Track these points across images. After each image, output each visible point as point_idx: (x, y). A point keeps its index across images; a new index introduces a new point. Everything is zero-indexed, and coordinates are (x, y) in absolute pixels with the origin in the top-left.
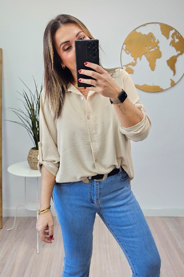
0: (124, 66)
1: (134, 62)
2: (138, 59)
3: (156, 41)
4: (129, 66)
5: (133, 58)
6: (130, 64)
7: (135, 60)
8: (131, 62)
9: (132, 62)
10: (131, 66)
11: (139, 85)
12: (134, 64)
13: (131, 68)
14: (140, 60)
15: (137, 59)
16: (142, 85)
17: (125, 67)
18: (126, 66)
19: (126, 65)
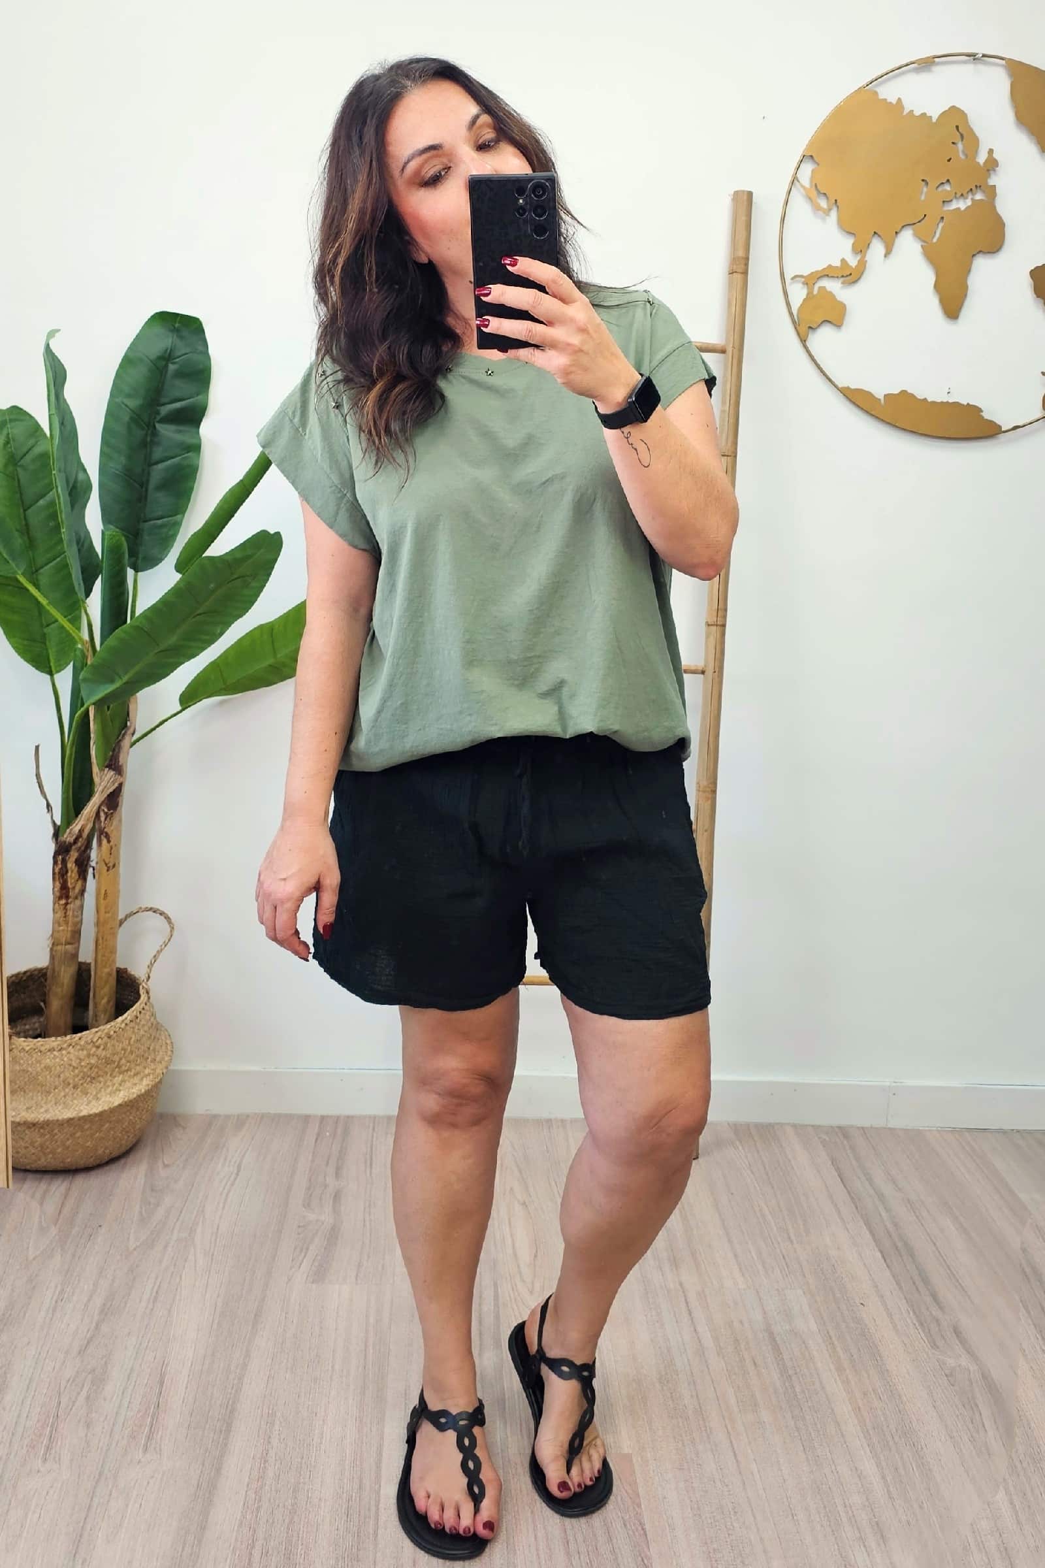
0: (792, 279)
1: (853, 262)
2: (877, 247)
3: (982, 158)
4: (826, 283)
5: (849, 239)
6: (827, 273)
7: (861, 249)
8: (837, 264)
9: (843, 261)
10: (833, 286)
11: (869, 394)
12: (851, 276)
13: (831, 296)
14: (888, 253)
15: (869, 245)
16: (887, 396)
17: (800, 284)
18: (809, 280)
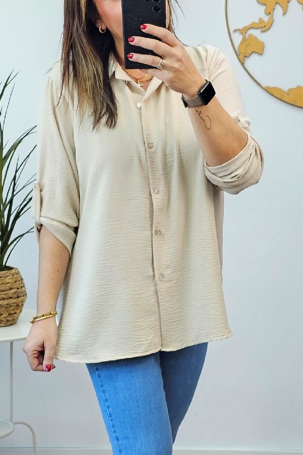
0: (235, 31)
1: (266, 19)
2: (279, 10)
4: (251, 32)
5: (263, 8)
6: (252, 27)
7: (269, 13)
8: (257, 21)
9: (261, 20)
10: (256, 33)
11: (280, 89)
12: (265, 27)
13: (256, 38)
14: (284, 14)
15: (274, 10)
16: (290, 90)
17: (238, 34)
18: (243, 31)
19: (241, 28)
